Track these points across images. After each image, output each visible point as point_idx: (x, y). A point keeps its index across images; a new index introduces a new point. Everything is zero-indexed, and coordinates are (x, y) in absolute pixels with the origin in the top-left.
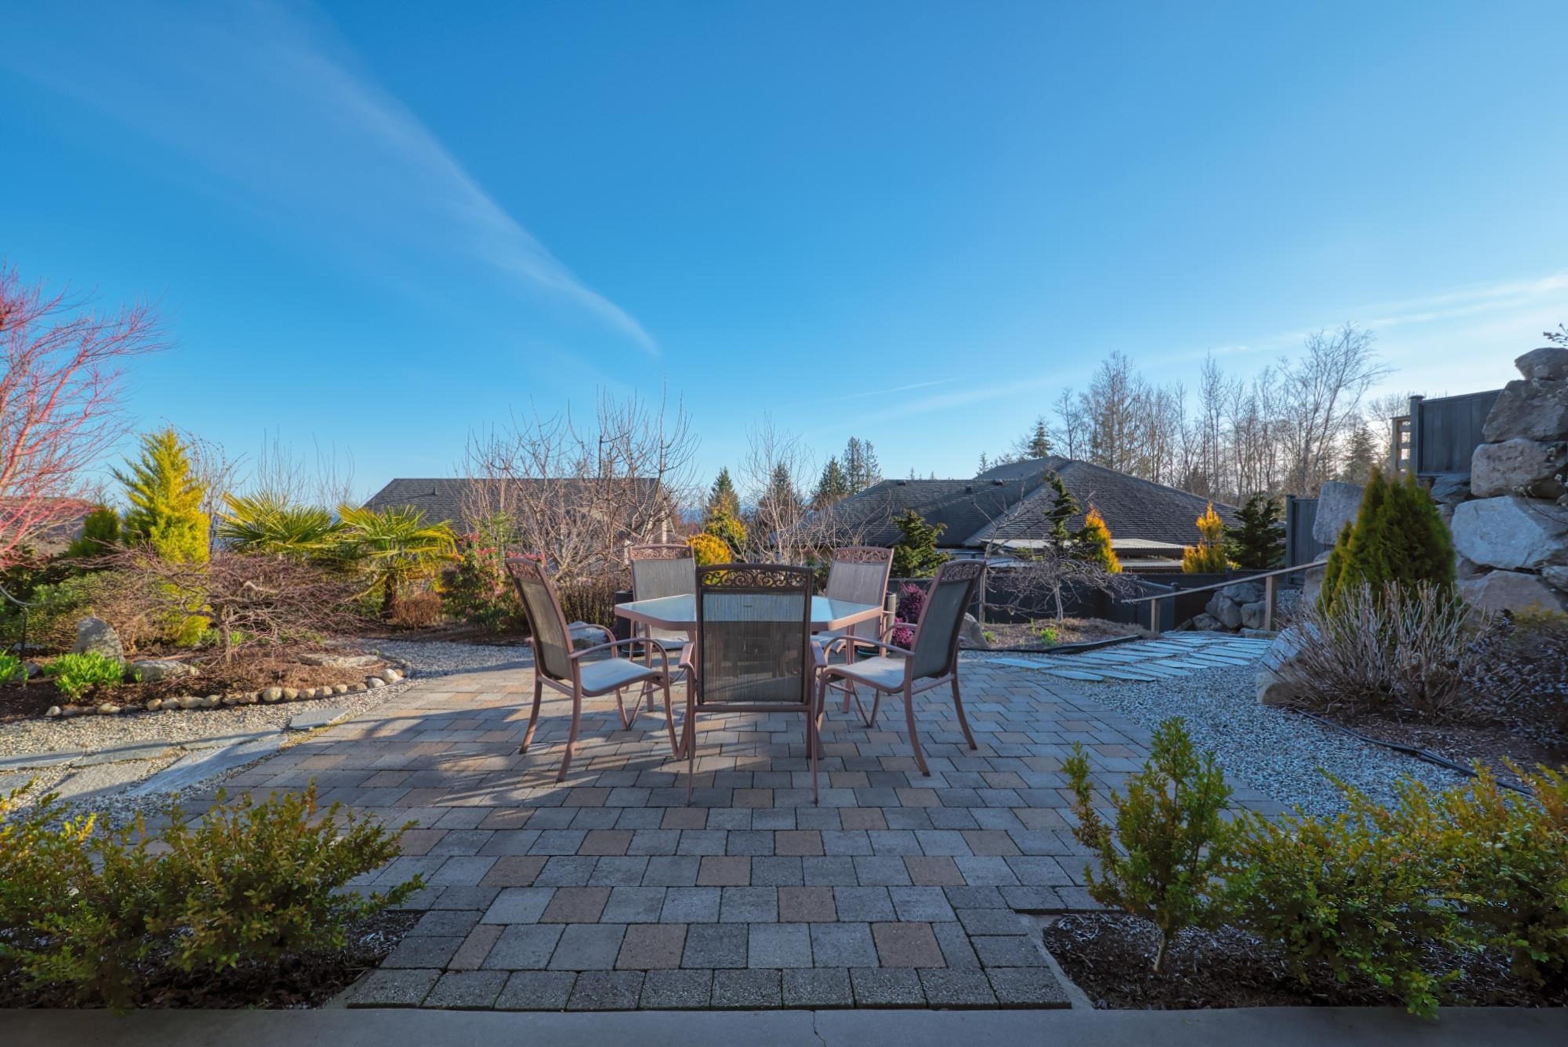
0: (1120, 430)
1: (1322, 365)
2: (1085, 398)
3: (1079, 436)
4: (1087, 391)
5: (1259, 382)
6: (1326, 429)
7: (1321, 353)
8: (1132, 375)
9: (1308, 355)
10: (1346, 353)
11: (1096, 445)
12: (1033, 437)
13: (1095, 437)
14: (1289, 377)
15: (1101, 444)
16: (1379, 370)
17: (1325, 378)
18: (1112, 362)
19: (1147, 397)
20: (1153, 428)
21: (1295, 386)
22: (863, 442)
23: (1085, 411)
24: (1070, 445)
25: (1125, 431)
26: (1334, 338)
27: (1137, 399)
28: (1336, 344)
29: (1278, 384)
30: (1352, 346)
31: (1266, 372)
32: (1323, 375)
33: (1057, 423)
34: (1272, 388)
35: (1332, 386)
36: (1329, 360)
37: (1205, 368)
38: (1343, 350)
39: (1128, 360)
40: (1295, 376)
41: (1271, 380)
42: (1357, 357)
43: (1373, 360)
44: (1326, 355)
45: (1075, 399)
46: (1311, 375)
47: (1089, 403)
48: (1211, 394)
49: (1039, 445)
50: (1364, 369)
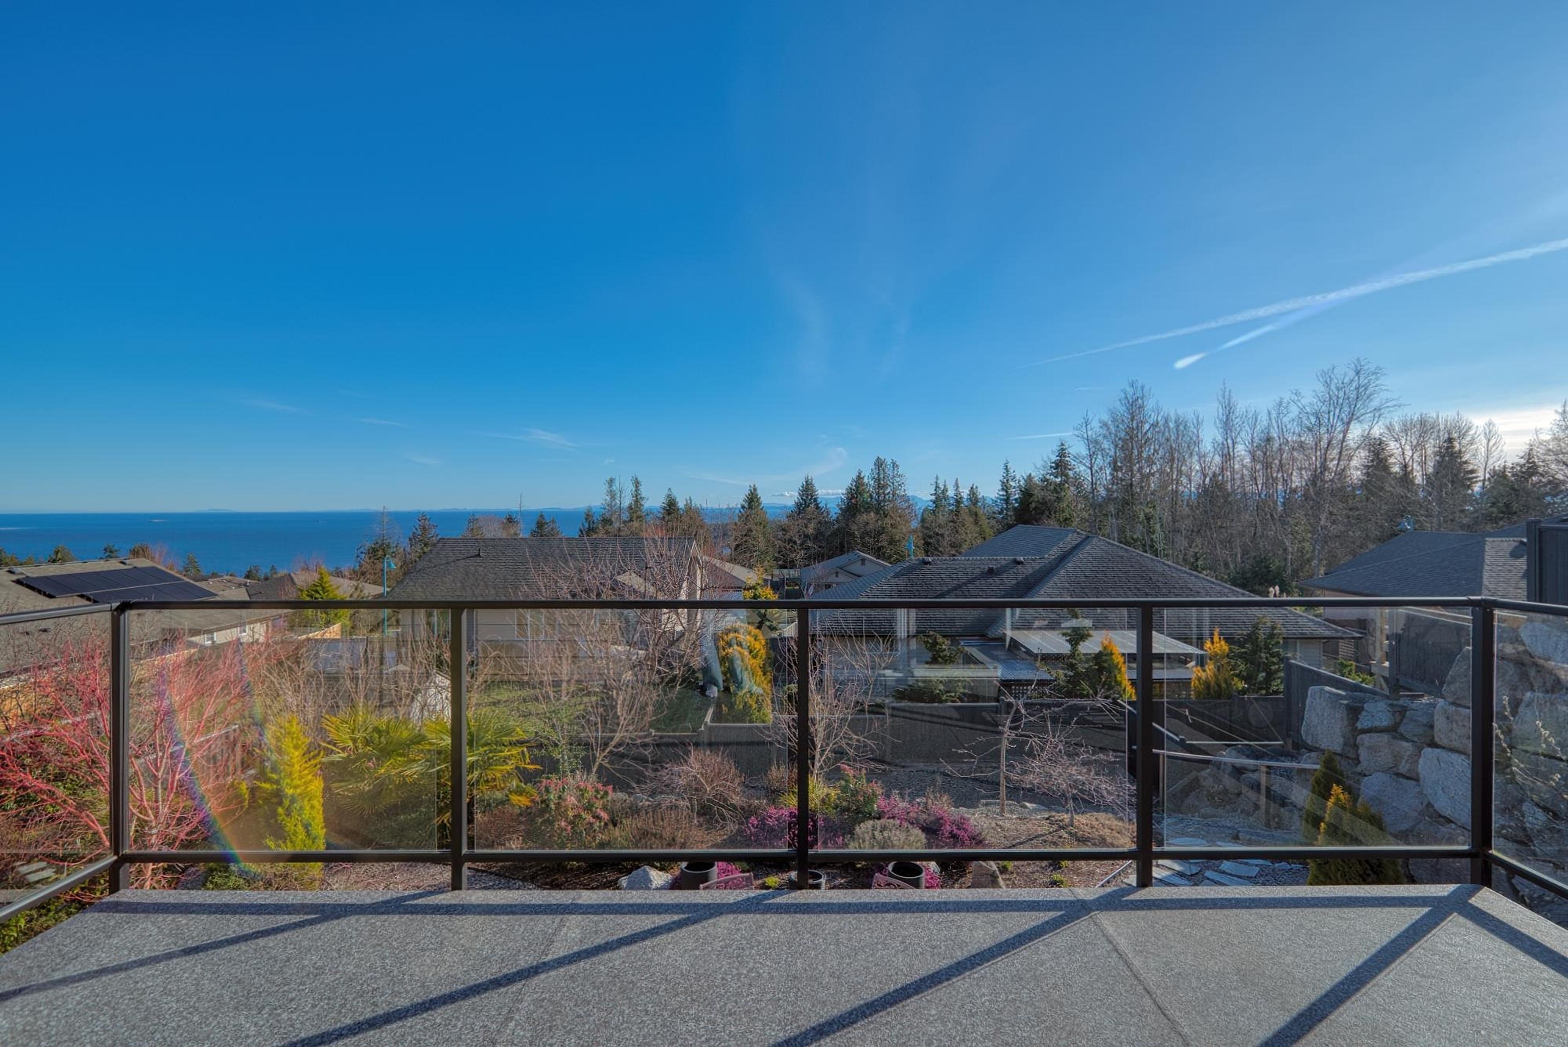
0: (1140, 453)
1: (1335, 399)
2: (1105, 425)
3: (1099, 461)
4: (1106, 417)
5: (1274, 415)
6: (1339, 460)
7: (1333, 387)
8: (1150, 405)
9: (1321, 388)
10: (1357, 389)
11: (1115, 469)
12: (1054, 458)
13: (1115, 462)
14: (1302, 410)
15: (1121, 468)
16: (1389, 404)
17: (1337, 411)
18: (1130, 390)
19: (1166, 422)
20: (1171, 451)
21: (1308, 419)
22: (889, 461)
23: (1105, 437)
24: (1091, 469)
25: (1144, 455)
26: (1345, 375)
27: (1154, 425)
28: (1346, 380)
29: (1291, 416)
30: (1363, 381)
31: (1280, 404)
32: (1335, 408)
33: (1077, 448)
34: (1285, 420)
35: (1345, 420)
36: (1341, 394)
37: (1220, 398)
38: (1354, 384)
39: (1146, 389)
40: (1308, 409)
41: (1285, 412)
42: (1368, 392)
43: (1384, 395)
44: (1338, 389)
45: (1095, 424)
46: (1324, 408)
47: (1108, 429)
48: (1227, 425)
49: (1061, 465)
50: (1375, 403)
